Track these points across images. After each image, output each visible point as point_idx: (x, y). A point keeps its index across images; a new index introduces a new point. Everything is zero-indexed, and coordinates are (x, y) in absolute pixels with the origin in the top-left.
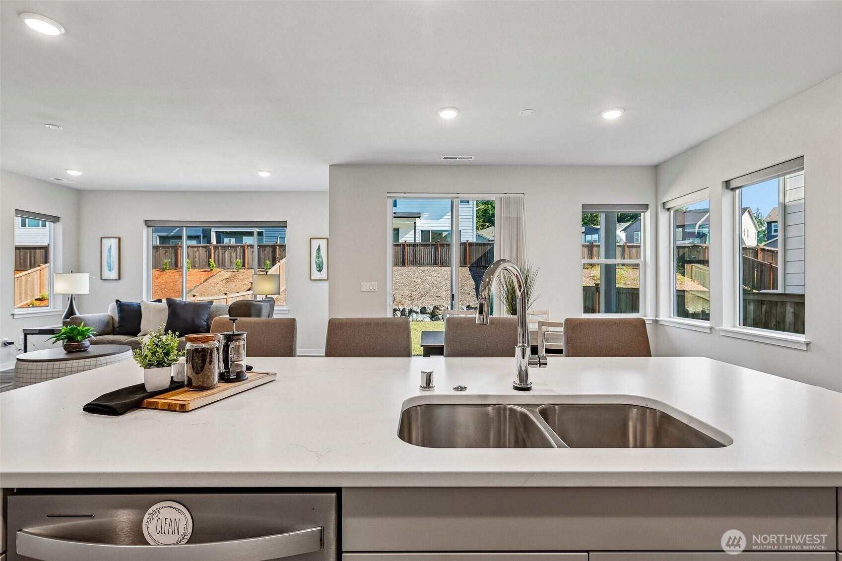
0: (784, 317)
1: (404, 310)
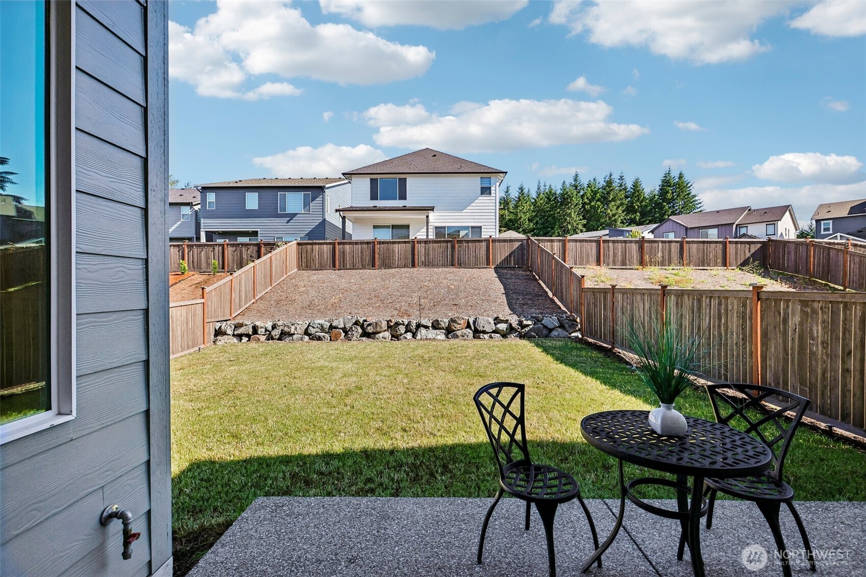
1: (409, 324)
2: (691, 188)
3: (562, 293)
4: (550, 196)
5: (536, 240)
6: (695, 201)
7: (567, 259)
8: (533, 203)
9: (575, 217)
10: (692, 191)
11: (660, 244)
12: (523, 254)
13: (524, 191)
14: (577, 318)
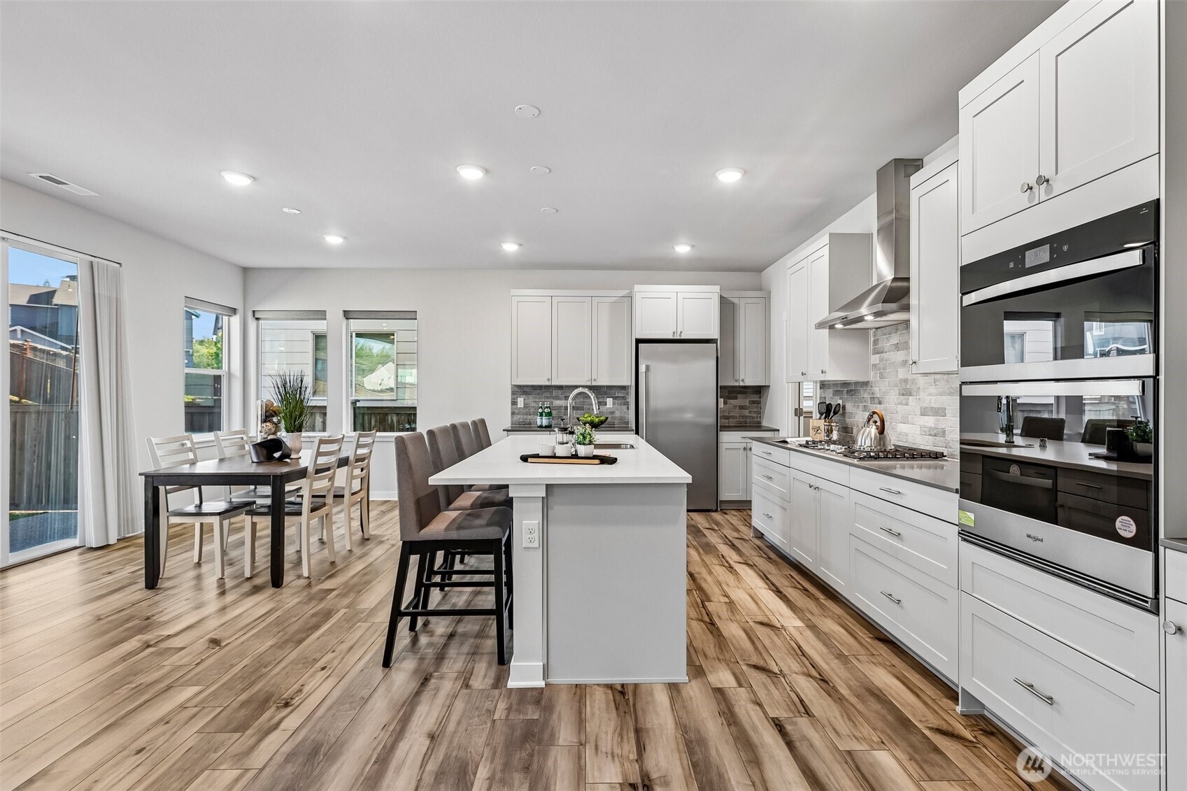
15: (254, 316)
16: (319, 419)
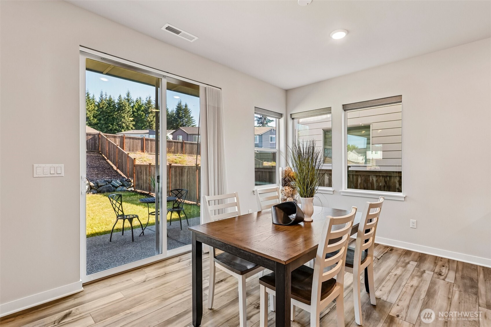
0: (324, 181)
2: (191, 113)
3: (122, 167)
4: (110, 102)
5: (104, 135)
6: (192, 120)
7: (125, 148)
8: (97, 105)
9: (128, 119)
10: (191, 114)
11: (173, 143)
12: (95, 143)
13: (90, 96)
14: (131, 180)
15: (291, 117)
16: (326, 177)
